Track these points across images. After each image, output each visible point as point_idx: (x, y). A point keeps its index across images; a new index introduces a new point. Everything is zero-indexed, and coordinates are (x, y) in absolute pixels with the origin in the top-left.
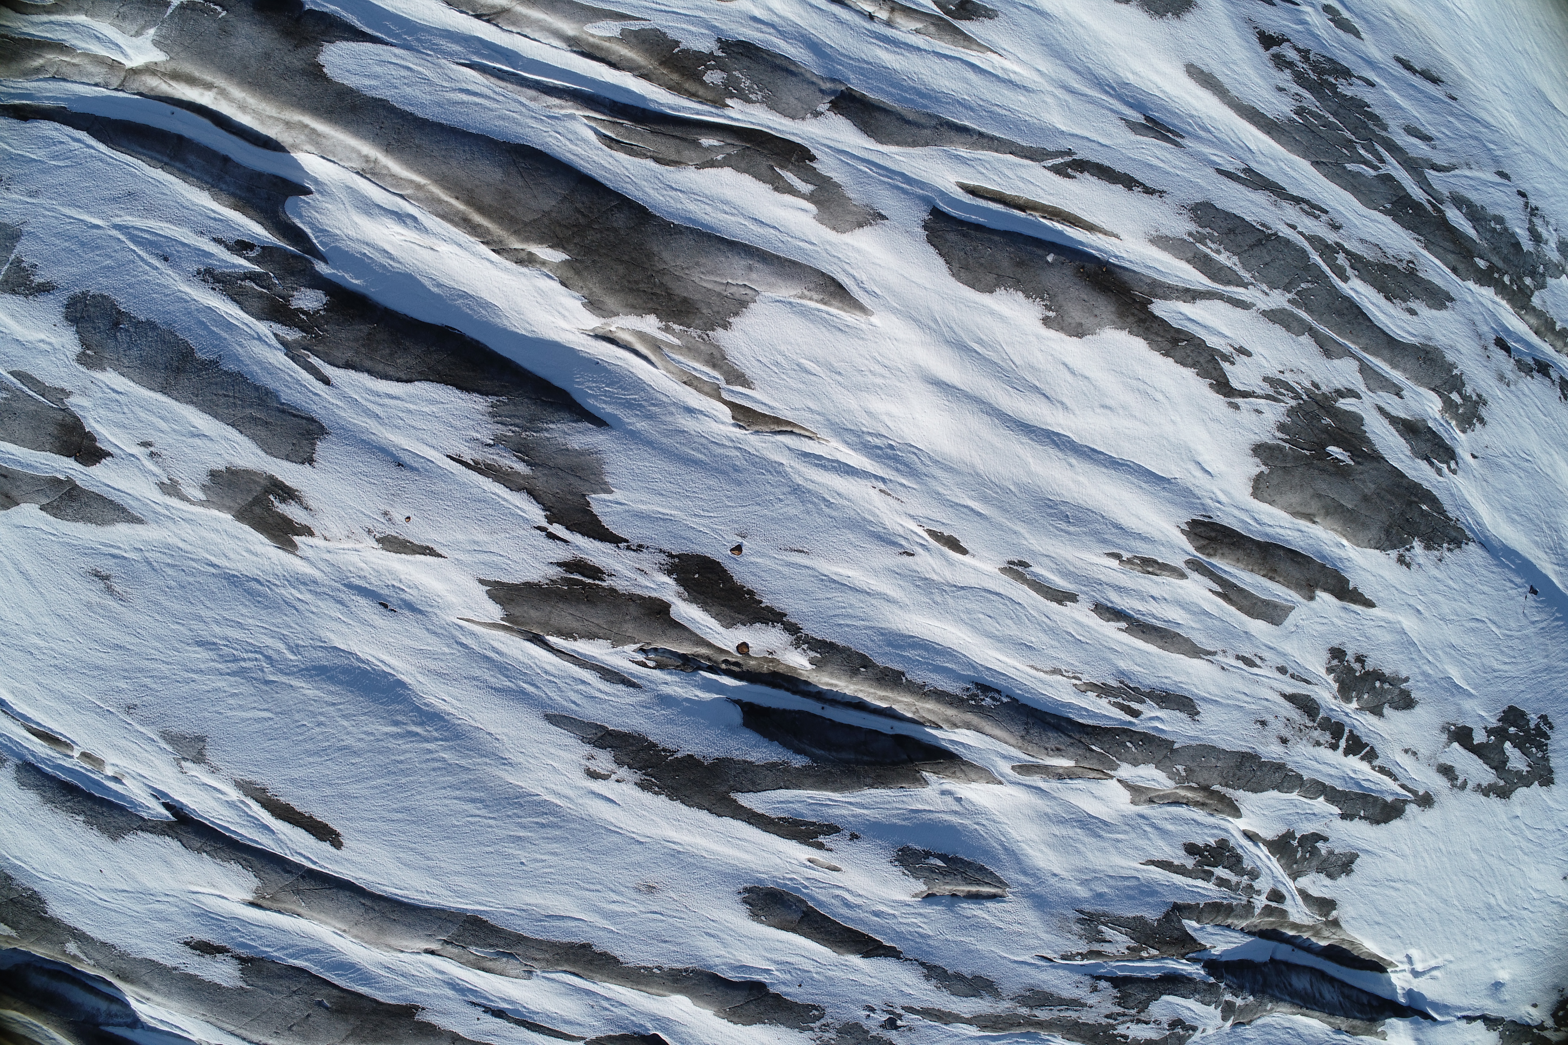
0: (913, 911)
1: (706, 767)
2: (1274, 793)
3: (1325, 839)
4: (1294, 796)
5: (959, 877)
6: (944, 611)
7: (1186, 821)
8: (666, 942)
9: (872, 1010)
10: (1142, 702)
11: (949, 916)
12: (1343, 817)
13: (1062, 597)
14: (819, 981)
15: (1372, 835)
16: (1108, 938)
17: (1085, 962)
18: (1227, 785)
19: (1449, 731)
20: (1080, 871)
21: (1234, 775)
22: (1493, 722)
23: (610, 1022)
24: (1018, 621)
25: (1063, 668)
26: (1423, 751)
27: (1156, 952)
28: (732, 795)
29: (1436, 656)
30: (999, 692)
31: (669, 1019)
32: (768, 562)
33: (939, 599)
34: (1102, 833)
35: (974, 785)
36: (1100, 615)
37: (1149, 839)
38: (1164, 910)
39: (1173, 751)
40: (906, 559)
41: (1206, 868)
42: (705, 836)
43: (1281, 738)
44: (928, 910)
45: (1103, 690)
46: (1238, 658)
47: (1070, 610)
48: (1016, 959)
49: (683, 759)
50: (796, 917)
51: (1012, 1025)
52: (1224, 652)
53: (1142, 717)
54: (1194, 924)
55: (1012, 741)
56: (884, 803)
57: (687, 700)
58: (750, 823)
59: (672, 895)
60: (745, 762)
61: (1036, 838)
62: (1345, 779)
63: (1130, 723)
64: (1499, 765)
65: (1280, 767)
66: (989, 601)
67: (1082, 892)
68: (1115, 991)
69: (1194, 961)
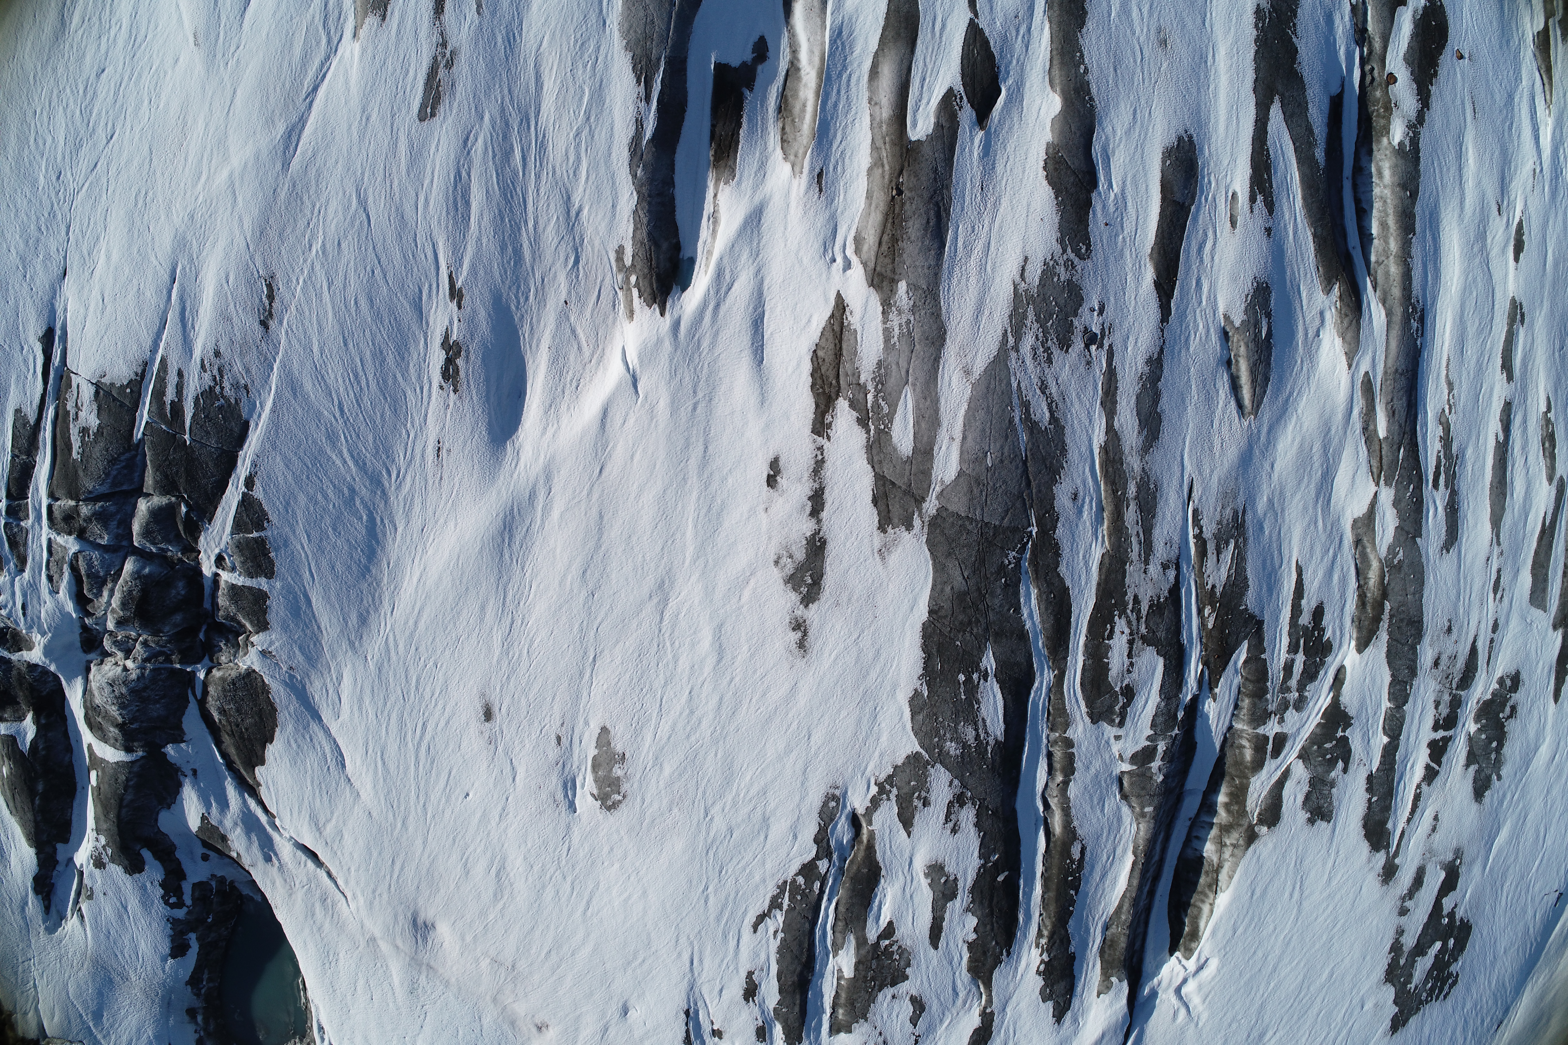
0: (1210, 321)
1: (1292, 67)
2: (1388, 679)
3: (1345, 770)
4: (1386, 704)
5: (1256, 357)
6: (1469, 257)
7: (1343, 595)
8: (1115, 70)
9: (1101, 312)
10: (1447, 487)
11: (1213, 362)
12: (1370, 778)
13: (1507, 366)
14: (1116, 244)
15: (1352, 826)
16: (1222, 556)
17: (1192, 541)
18: (1391, 617)
19: (1455, 860)
20: (1281, 493)
21: (1402, 620)
22: (1460, 913)
23: (1005, 39)
24: (1480, 331)
25: (1455, 392)
26: (1437, 836)
27: (1210, 626)
28: (1277, 97)
29: (1519, 800)
30: (1422, 335)
31: (1022, 100)
32: (1460, 84)
33: (1475, 249)
34: (1320, 502)
35: (1338, 341)
36: (1503, 411)
37: (1322, 559)
38: (1257, 612)
39: (1414, 538)
40: (1494, 208)
41: (1302, 642)
42: (1231, 81)
43: (1439, 658)
44: (1214, 338)
45: (1447, 440)
46: (1499, 571)
47: (1500, 377)
48: (1186, 456)
49: (1293, 44)
50: (1178, 197)
51: (1113, 483)
52: (1502, 553)
53: (1435, 492)
54: (1243, 657)
55: (1390, 362)
56: (1302, 254)
57: (1335, 40)
58: (1256, 121)
59: (1165, 65)
60: (1307, 103)
61: (1305, 428)
62: (1406, 758)
63: (1427, 481)
64: (1420, 949)
65: (1413, 672)
66: (1487, 297)
67: (1261, 504)
68: (1166, 593)
69: (1200, 682)
